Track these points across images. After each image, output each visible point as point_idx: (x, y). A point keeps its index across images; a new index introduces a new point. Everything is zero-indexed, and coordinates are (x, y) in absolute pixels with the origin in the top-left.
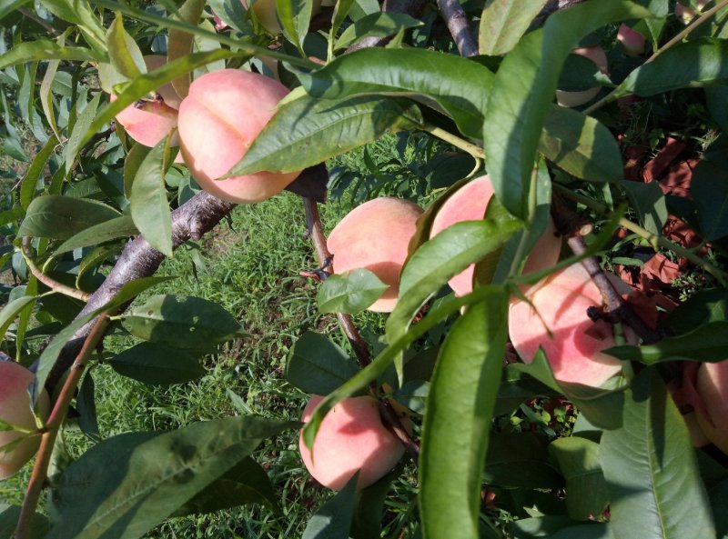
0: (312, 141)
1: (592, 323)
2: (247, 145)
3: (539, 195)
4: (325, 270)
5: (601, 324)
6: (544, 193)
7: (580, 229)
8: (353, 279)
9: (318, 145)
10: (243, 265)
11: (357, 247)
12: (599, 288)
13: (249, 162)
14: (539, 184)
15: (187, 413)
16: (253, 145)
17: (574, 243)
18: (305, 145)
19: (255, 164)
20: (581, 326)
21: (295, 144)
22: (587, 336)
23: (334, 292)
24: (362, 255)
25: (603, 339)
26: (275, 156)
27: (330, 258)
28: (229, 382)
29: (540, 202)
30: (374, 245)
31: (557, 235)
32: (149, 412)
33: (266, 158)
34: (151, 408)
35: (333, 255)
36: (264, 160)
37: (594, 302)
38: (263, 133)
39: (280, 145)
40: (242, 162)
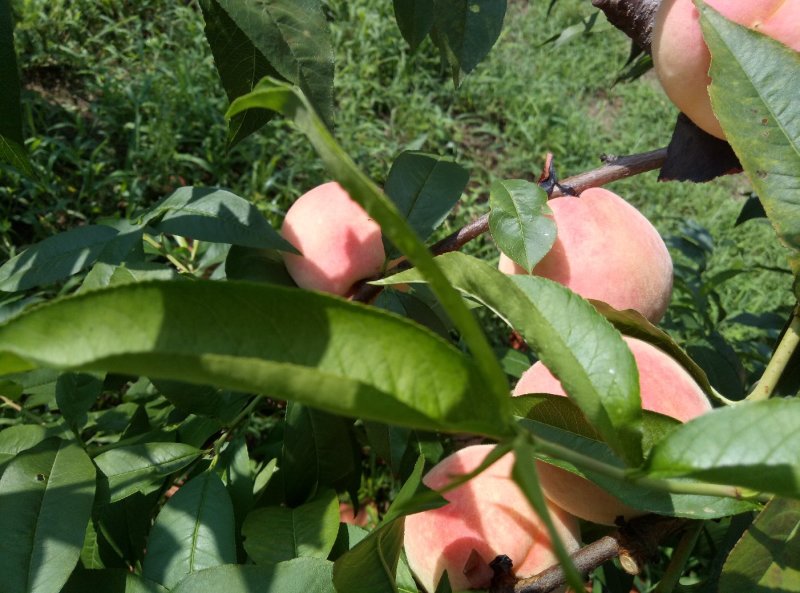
0: (769, 129)
1: (488, 561)
2: (757, 24)
3: (686, 497)
4: (556, 189)
5: (487, 574)
6: (690, 506)
7: (631, 555)
8: (540, 222)
9: (760, 139)
10: (574, 138)
11: (590, 227)
12: (540, 575)
13: (725, 33)
14: (708, 499)
15: (400, 95)
16: (756, 34)
17: (608, 544)
18: (760, 120)
19: (722, 43)
20: (485, 546)
21: (761, 103)
22: (470, 552)
23: (520, 198)
24: (578, 235)
25: (466, 574)
26: (739, 73)
27: (573, 192)
28: (435, 138)
29: (675, 499)
30: (595, 253)
31: (619, 520)
32: (399, 53)
33: (734, 59)
34: (403, 55)
35: (578, 196)
36: (730, 56)
37: (520, 565)
38: (780, 46)
39: (759, 78)
40: (724, 23)
